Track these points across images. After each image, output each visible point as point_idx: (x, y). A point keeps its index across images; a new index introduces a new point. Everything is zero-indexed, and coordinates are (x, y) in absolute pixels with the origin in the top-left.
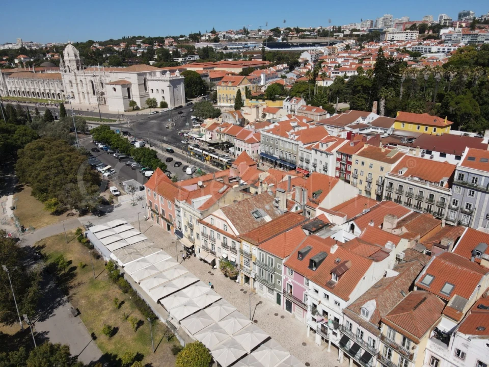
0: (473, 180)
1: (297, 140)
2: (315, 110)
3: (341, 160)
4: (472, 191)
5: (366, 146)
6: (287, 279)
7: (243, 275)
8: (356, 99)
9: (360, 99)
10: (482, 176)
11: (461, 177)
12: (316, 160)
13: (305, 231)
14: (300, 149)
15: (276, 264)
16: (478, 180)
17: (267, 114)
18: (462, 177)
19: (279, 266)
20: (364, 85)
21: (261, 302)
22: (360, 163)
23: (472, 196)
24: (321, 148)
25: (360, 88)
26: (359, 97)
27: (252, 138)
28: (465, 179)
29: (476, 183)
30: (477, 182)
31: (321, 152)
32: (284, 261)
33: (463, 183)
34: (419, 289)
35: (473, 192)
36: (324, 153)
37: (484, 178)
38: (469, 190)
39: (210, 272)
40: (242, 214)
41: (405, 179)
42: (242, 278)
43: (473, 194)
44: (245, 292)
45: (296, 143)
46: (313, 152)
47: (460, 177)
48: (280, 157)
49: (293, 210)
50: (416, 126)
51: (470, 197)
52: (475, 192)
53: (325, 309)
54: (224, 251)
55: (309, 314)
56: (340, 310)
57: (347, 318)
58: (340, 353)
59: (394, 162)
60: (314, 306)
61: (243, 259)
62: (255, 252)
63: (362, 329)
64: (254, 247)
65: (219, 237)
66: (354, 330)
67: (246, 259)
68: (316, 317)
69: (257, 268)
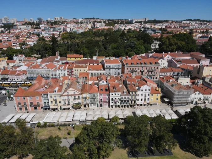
2: (32, 58)
3: (69, 71)
5: (75, 65)
6: (100, 98)
7: (83, 105)
12: (59, 74)
13: (95, 86)
14: (50, 71)
16: (110, 66)
17: (10, 63)
19: (97, 95)
22: (76, 70)
27: (18, 73)
28: (108, 67)
34: (129, 85)
36: (63, 70)
37: (112, 65)
38: (109, 69)
41: (93, 71)
44: (86, 110)
45: (49, 69)
46: (57, 71)
47: (106, 67)
49: (83, 84)
50: (74, 58)
52: (111, 69)
53: (115, 97)
54: (75, 101)
55: (111, 102)
56: (119, 95)
57: (121, 96)
58: (120, 106)
59: (87, 68)
60: (112, 99)
61: (83, 100)
62: (88, 95)
63: (125, 96)
64: (88, 94)
65: (71, 97)
66: (124, 98)
67: (84, 99)
68: (113, 101)
69: (89, 100)
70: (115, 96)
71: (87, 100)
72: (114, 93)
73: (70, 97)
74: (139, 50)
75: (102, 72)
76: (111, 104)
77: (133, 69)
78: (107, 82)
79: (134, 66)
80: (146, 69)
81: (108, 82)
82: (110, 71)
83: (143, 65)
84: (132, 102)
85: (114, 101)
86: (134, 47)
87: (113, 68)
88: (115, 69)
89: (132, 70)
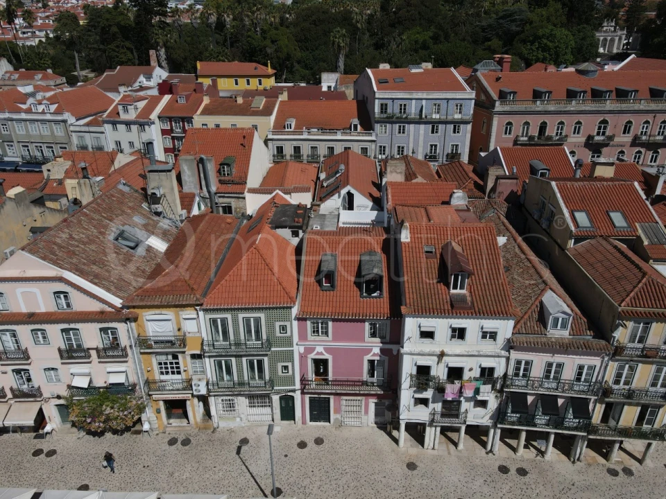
0: (401, 109)
1: (57, 112)
2: (40, 76)
3: (171, 131)
4: (402, 125)
5: (206, 100)
6: (309, 350)
7: (161, 403)
8: (114, 51)
9: (122, 51)
10: (411, 99)
11: (384, 108)
12: (118, 143)
13: (280, 231)
14: (72, 128)
15: (271, 327)
16: (407, 107)
18: (386, 109)
19: (283, 328)
20: (122, 23)
21: (245, 441)
23: (403, 133)
24: (123, 116)
25: (115, 29)
26: (117, 47)
28: (389, 110)
29: (404, 112)
30: (407, 111)
31: (128, 124)
32: (295, 311)
33: (387, 118)
34: (580, 239)
35: (404, 127)
36: (134, 123)
37: (414, 101)
38: (397, 125)
39: (37, 453)
40: (93, 247)
41: (301, 133)
42: (158, 411)
43: (404, 130)
44: (186, 442)
45: (59, 118)
46: (108, 128)
47: (382, 109)
48: (23, 158)
49: (195, 212)
50: (233, 80)
51: (400, 135)
52: (407, 125)
53: (455, 363)
54: (75, 369)
55: (406, 395)
56: (496, 347)
57: (515, 355)
58: (494, 437)
59: (270, 114)
60: (423, 371)
61: (154, 361)
62: (195, 325)
63: (558, 358)
64: (189, 313)
65: (40, 337)
66: (537, 371)
67: (163, 358)
68: (429, 394)
69: (209, 364)
70: (456, 347)
71: (185, 362)
72: (441, 326)
73: (24, 331)
74: (545, 49)
75: (356, 139)
76: (409, 412)
77: (543, 127)
78: (378, 203)
79: (551, 108)
80: (626, 130)
81: (389, 205)
82: (399, 139)
83: (609, 105)
84: (611, 411)
85: (440, 390)
86: (518, 33)
87: (420, 121)
88: (434, 125)
89: (534, 131)
